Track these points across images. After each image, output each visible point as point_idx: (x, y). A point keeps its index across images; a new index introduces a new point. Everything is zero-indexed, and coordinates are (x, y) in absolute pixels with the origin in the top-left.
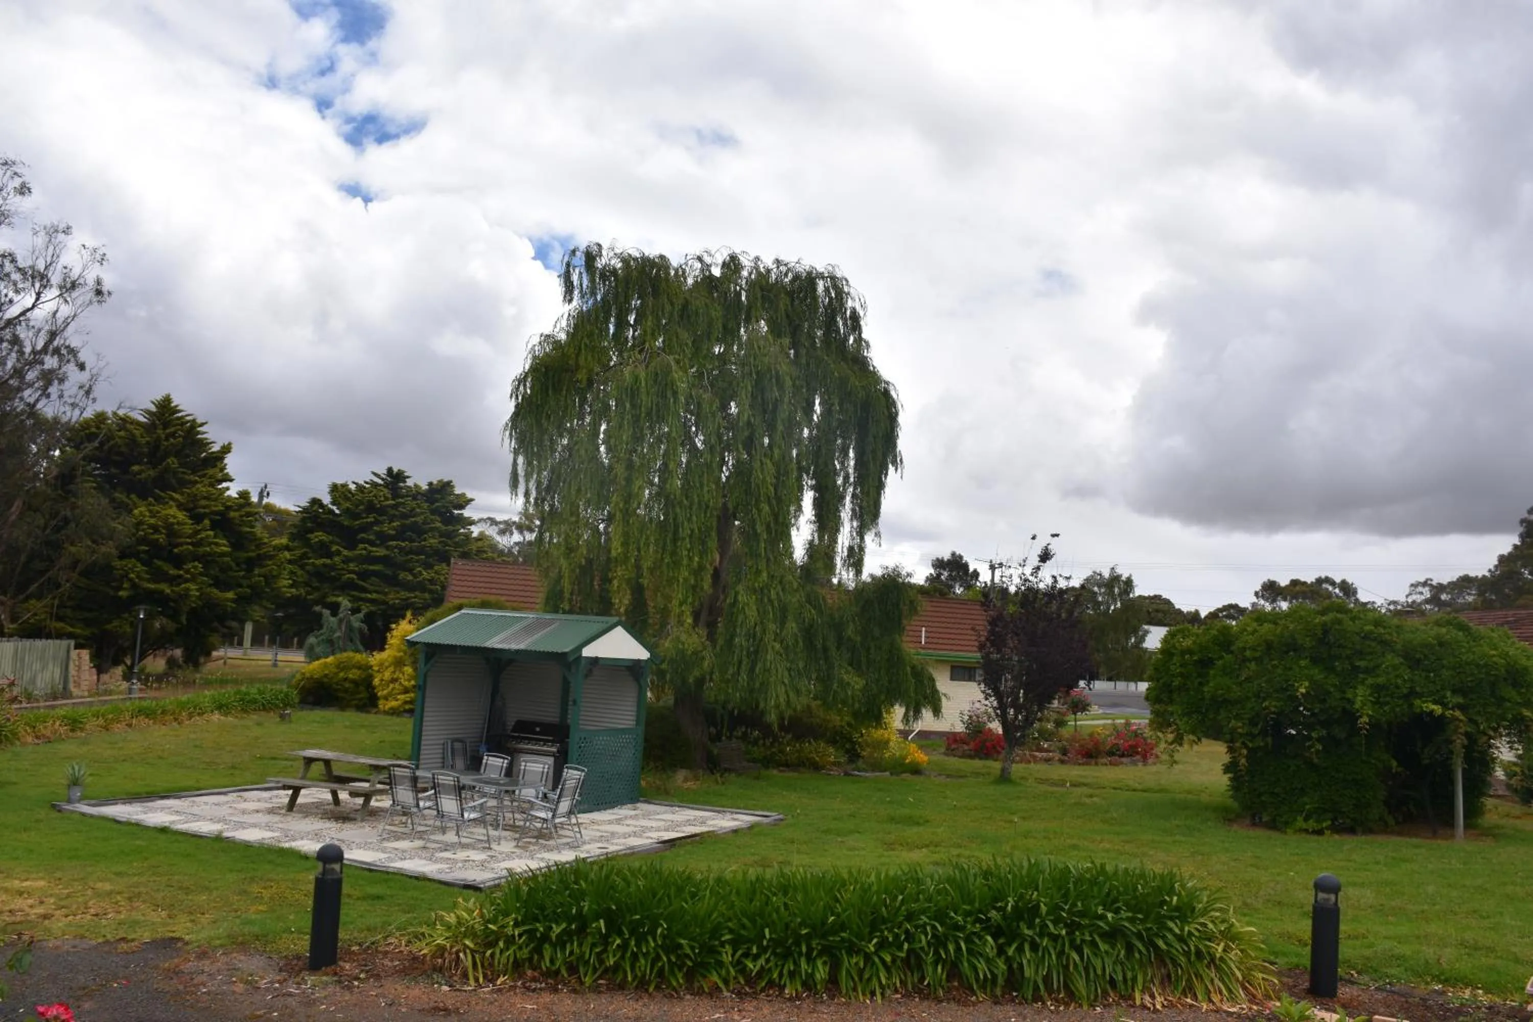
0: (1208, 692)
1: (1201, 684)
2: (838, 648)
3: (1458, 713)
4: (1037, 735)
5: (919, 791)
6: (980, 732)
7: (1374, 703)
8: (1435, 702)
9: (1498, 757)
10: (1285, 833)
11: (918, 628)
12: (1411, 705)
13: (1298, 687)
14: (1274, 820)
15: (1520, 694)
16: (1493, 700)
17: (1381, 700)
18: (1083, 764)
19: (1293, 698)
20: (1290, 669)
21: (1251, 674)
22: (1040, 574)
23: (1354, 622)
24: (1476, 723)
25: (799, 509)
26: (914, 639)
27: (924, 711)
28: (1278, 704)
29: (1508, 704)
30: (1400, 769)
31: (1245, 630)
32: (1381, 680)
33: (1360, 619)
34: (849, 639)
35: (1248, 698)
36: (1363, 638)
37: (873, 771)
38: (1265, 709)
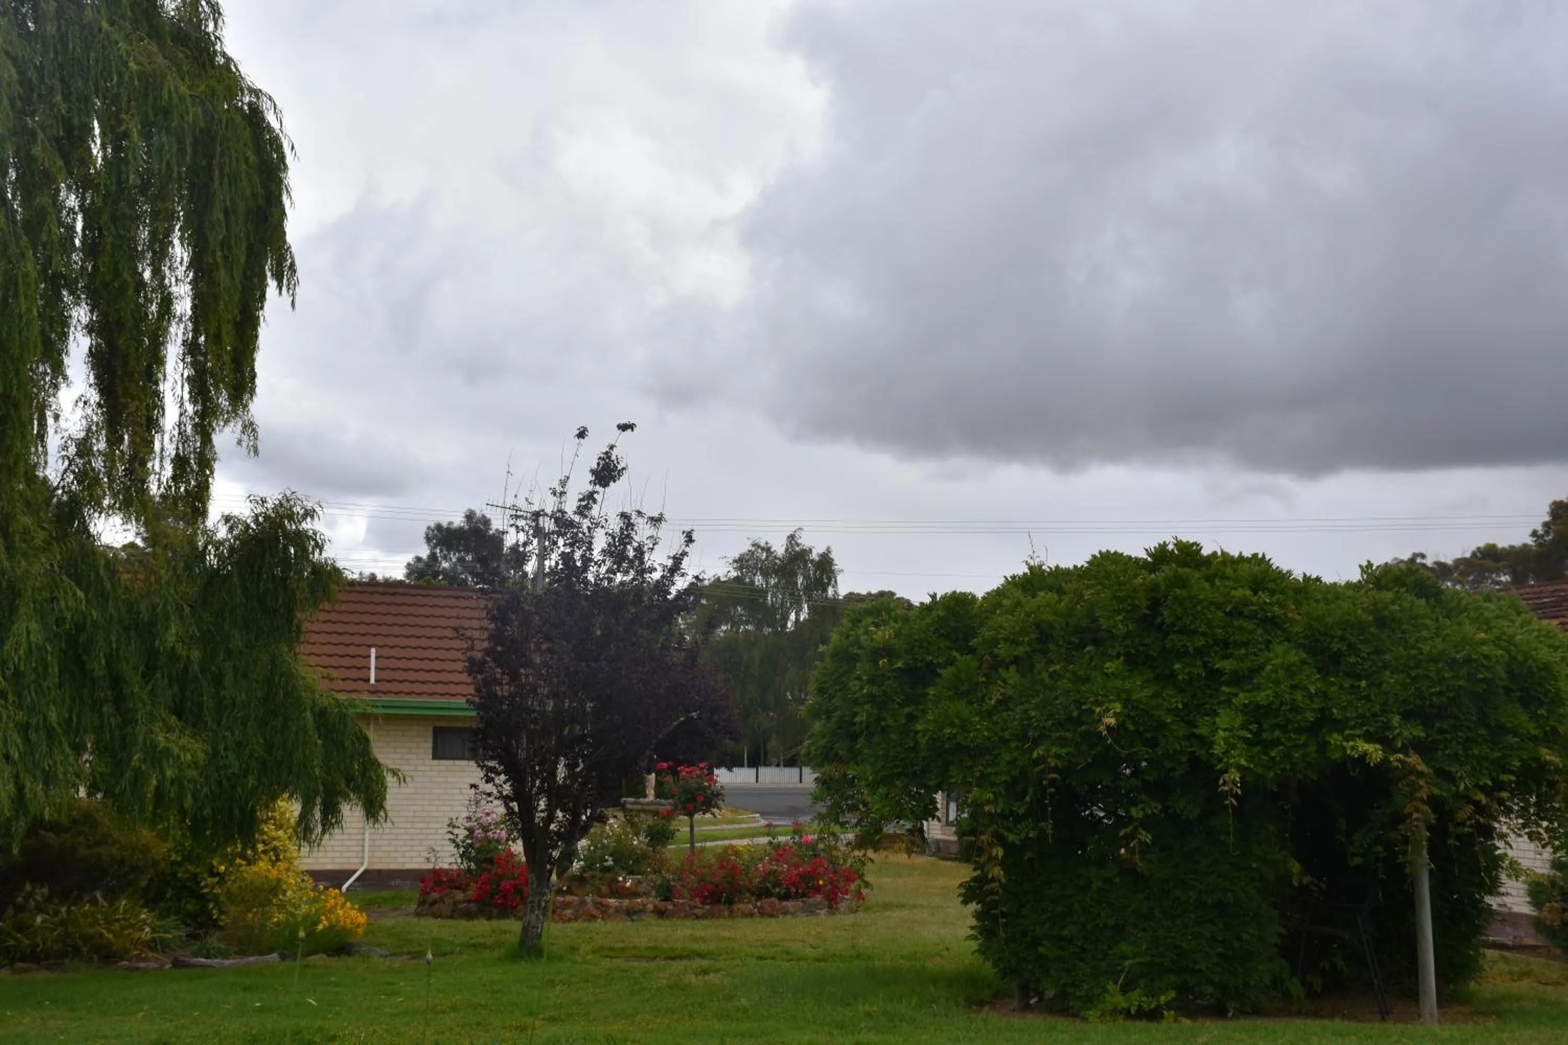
0: (926, 731)
1: (911, 718)
2: (147, 676)
3: (1414, 759)
4: (610, 863)
5: (336, 984)
6: (491, 861)
7: (1250, 743)
8: (1369, 738)
9: (1506, 855)
10: (1085, 1020)
11: (361, 651)
12: (1323, 746)
13: (1101, 715)
14: (1063, 994)
15: (1534, 717)
16: (1483, 731)
17: (1265, 735)
18: (704, 917)
19: (1093, 738)
20: (1087, 679)
21: (1010, 692)
22: (595, 511)
23: (1213, 584)
24: (1449, 777)
25: (58, 369)
26: (354, 674)
27: (345, 809)
28: (1063, 751)
29: (1512, 740)
30: (1307, 880)
31: (1000, 605)
32: (1263, 697)
33: (1224, 577)
34: (173, 656)
35: (1005, 742)
36: (1229, 614)
37: (243, 953)
38: (1037, 762)
